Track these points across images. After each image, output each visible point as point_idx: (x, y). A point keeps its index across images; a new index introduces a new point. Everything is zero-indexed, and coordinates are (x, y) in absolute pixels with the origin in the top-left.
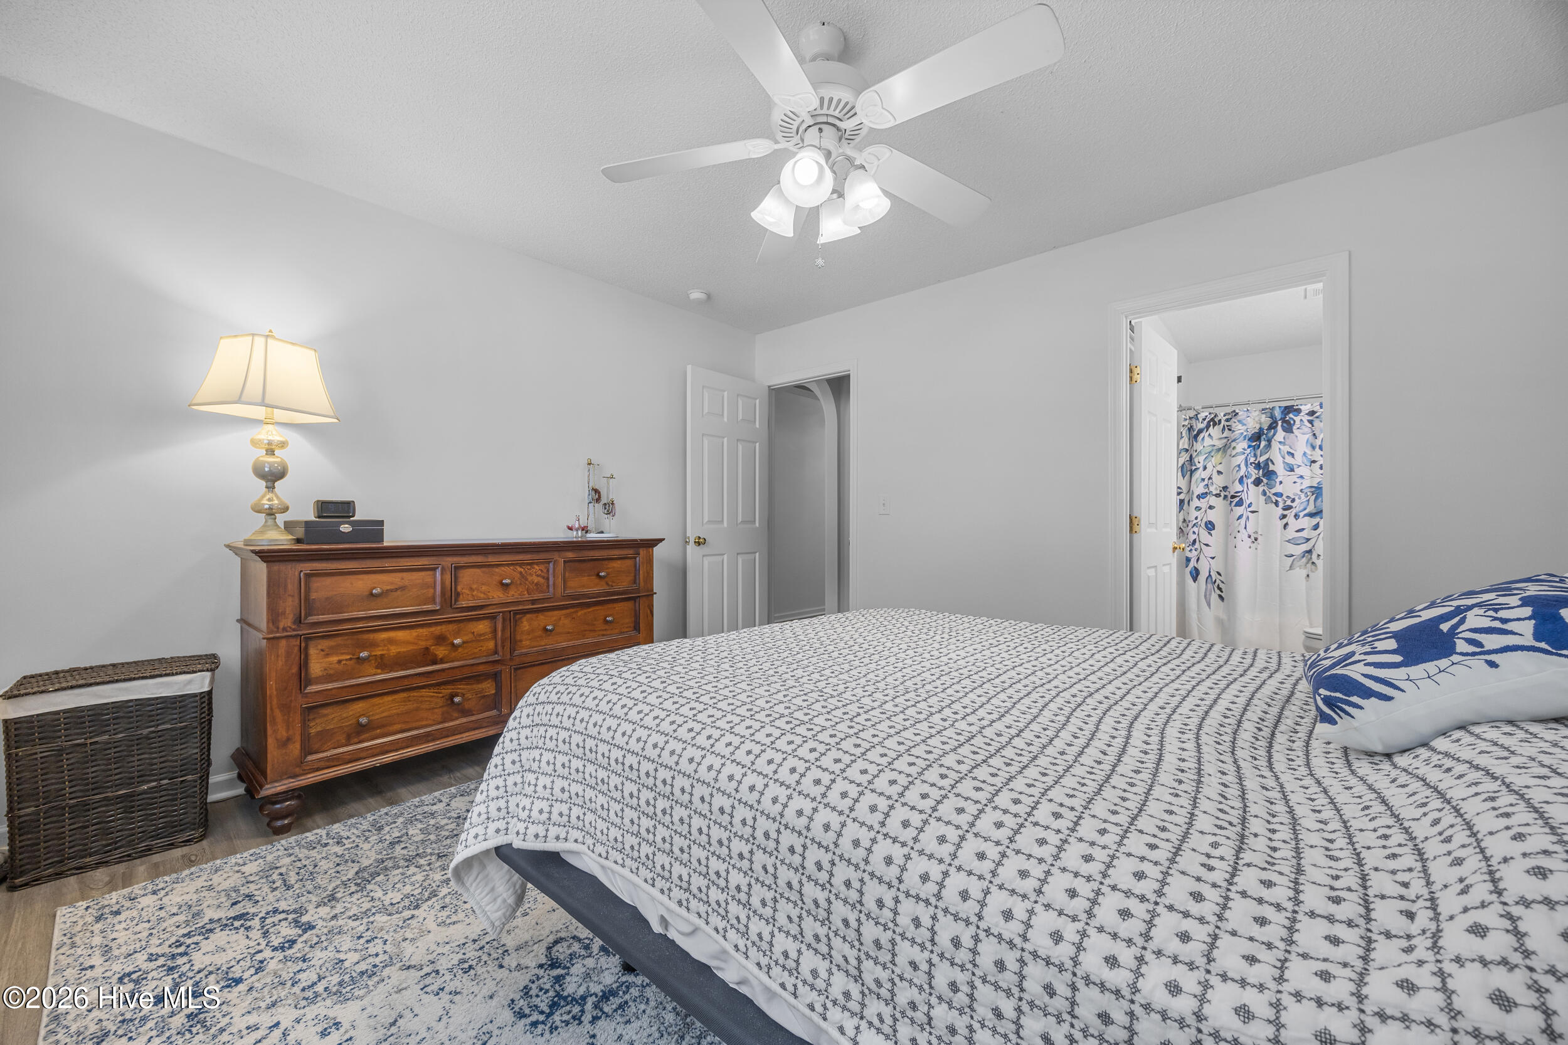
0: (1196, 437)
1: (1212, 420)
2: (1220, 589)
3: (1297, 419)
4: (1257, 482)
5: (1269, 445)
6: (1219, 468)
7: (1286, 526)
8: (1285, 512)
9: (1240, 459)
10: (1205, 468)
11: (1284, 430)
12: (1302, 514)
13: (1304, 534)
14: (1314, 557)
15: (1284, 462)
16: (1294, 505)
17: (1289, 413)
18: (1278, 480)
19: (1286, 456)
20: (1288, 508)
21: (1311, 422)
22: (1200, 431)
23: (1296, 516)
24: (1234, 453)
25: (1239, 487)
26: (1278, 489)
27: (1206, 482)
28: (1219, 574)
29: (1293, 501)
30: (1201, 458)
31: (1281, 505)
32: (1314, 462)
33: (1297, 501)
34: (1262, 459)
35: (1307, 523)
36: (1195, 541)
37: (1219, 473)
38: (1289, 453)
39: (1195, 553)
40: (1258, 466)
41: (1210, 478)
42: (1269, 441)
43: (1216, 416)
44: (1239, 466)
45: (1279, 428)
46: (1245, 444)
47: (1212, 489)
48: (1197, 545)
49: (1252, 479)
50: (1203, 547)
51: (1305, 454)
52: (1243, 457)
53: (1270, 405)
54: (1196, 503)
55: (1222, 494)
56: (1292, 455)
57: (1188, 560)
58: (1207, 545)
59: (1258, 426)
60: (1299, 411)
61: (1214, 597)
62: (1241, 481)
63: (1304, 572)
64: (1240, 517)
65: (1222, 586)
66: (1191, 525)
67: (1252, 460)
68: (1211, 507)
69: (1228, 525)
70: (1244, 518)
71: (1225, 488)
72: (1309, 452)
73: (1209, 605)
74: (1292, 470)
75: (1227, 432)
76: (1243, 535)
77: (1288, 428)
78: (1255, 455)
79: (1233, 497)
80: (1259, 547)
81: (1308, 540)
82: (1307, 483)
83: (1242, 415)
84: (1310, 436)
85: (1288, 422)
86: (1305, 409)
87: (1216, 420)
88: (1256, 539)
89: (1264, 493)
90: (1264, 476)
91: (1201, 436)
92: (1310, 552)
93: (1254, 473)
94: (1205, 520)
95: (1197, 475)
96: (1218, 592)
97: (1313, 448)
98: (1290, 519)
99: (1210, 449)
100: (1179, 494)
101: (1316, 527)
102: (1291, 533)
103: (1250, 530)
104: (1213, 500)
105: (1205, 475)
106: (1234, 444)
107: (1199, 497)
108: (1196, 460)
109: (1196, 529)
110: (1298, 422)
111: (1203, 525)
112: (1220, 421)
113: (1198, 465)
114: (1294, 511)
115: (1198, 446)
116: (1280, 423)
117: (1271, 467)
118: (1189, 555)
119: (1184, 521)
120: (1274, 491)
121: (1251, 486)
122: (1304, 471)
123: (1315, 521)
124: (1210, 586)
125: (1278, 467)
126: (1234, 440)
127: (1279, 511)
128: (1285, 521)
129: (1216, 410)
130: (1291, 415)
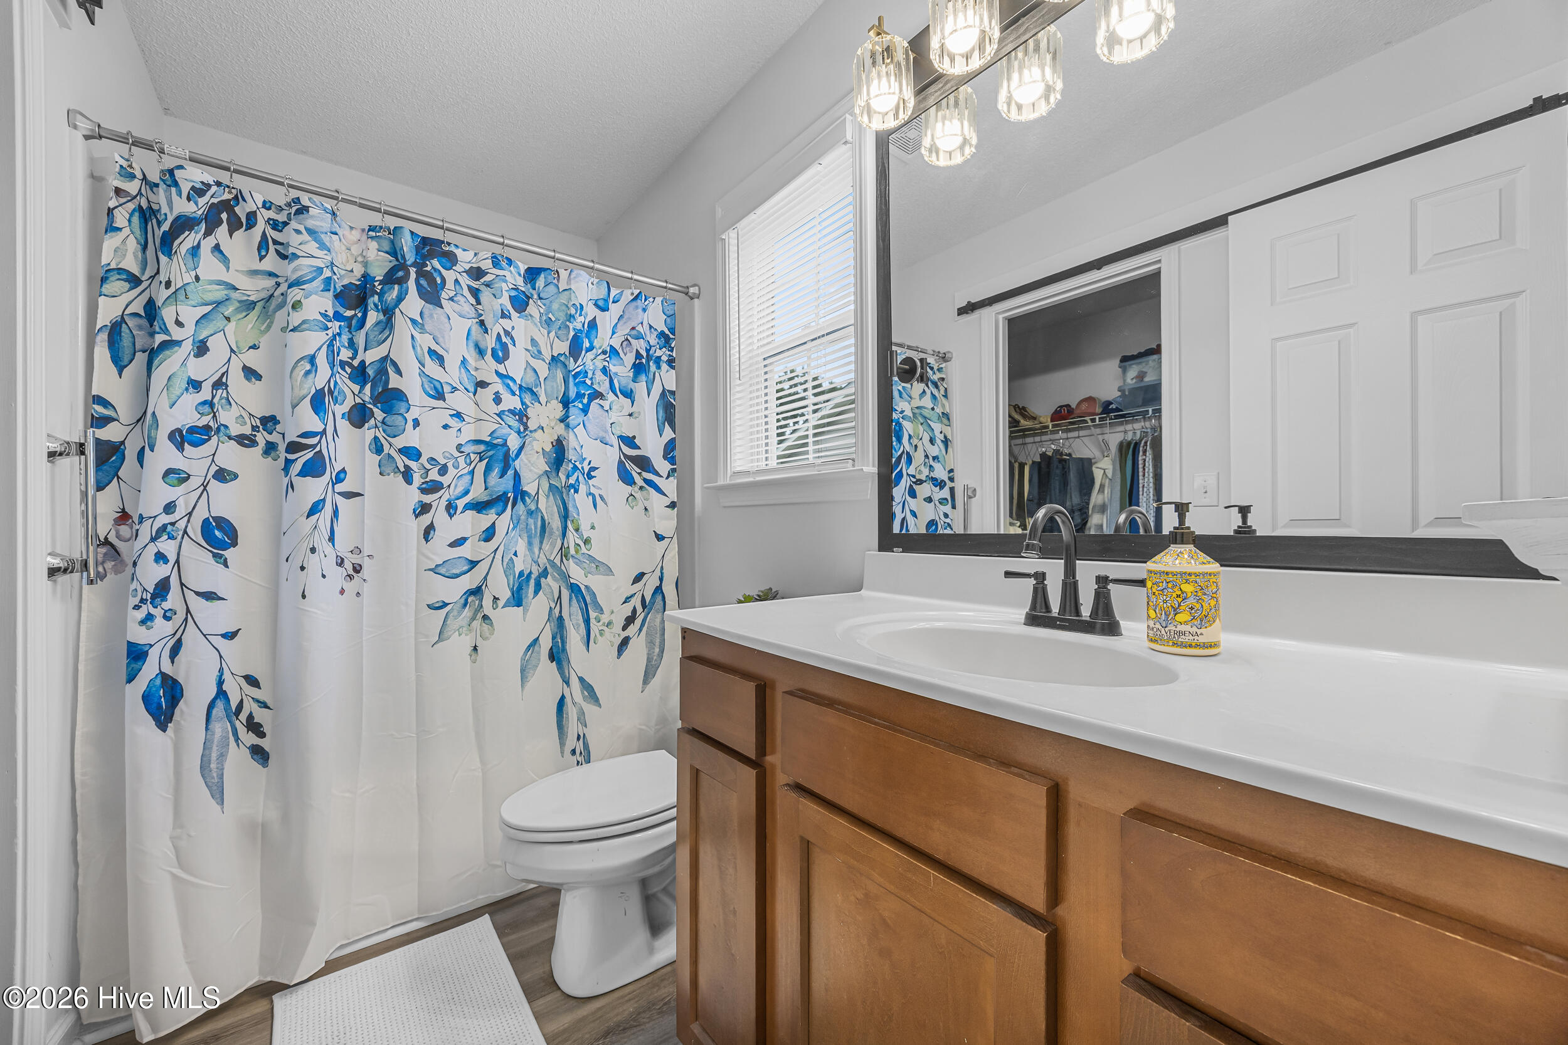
0: (167, 243)
1: (226, 206)
2: (254, 727)
3: (450, 276)
4: (359, 416)
5: (387, 323)
6: (252, 359)
7: (428, 531)
8: (427, 499)
9: (315, 340)
10: (201, 349)
11: (422, 294)
12: (461, 504)
13: (465, 551)
14: (487, 602)
15: (422, 374)
16: (445, 480)
17: (431, 255)
18: (410, 417)
19: (428, 360)
20: (432, 488)
21: (475, 293)
22: (184, 224)
23: (451, 508)
24: (296, 319)
25: (313, 423)
26: (411, 438)
27: (206, 394)
28: (252, 681)
29: (443, 470)
30: (190, 313)
31: (417, 480)
32: (482, 384)
33: (452, 472)
34: (372, 356)
35: (468, 523)
36: (162, 588)
37: (250, 373)
38: (431, 352)
39: (162, 628)
40: (360, 374)
41: (219, 384)
42: (389, 313)
43: (239, 198)
44: (312, 359)
45: (411, 284)
46: (325, 303)
47: (227, 417)
48: (173, 600)
49: (345, 407)
50: (196, 603)
51: (464, 362)
52: (321, 338)
53: (392, 222)
54: (165, 455)
55: (261, 438)
56: (440, 360)
57: (137, 654)
58: (210, 596)
59: (359, 271)
60: (451, 259)
61: (237, 758)
62: (318, 402)
63: (467, 642)
64: (315, 509)
65: (260, 716)
66: (146, 531)
67: (345, 354)
68: (222, 475)
69: (278, 533)
70: (328, 509)
71: (269, 422)
72: (472, 361)
73: (218, 793)
74: (440, 396)
75: (271, 262)
76: (327, 554)
77: (431, 294)
78: (352, 344)
79: (294, 447)
80: (366, 589)
81: (474, 564)
82: (469, 432)
83: (318, 218)
84: (472, 323)
85: (428, 276)
86: (465, 258)
87: (241, 211)
88: (357, 569)
89: (378, 448)
90: (376, 400)
91: (188, 240)
92: (477, 592)
93: (350, 393)
94: (200, 514)
95: (171, 364)
96: (250, 739)
97: (481, 352)
98: (439, 515)
99: (219, 293)
100: (100, 422)
101: (489, 534)
102: (439, 550)
103: (343, 545)
104: (230, 455)
105: (204, 369)
106: (295, 294)
107: (179, 438)
108: (168, 314)
109: (168, 547)
110: (450, 284)
111: (195, 530)
112: (252, 217)
113: (176, 334)
114: (445, 496)
115: (176, 269)
116: (413, 271)
117: (394, 382)
118: (139, 635)
119: (124, 517)
120: (400, 442)
121: (344, 425)
122: (460, 401)
123: (486, 520)
124: (220, 727)
125: (410, 383)
126: (296, 283)
127: (413, 495)
128: (426, 519)
129: (240, 182)
130: (435, 263)
